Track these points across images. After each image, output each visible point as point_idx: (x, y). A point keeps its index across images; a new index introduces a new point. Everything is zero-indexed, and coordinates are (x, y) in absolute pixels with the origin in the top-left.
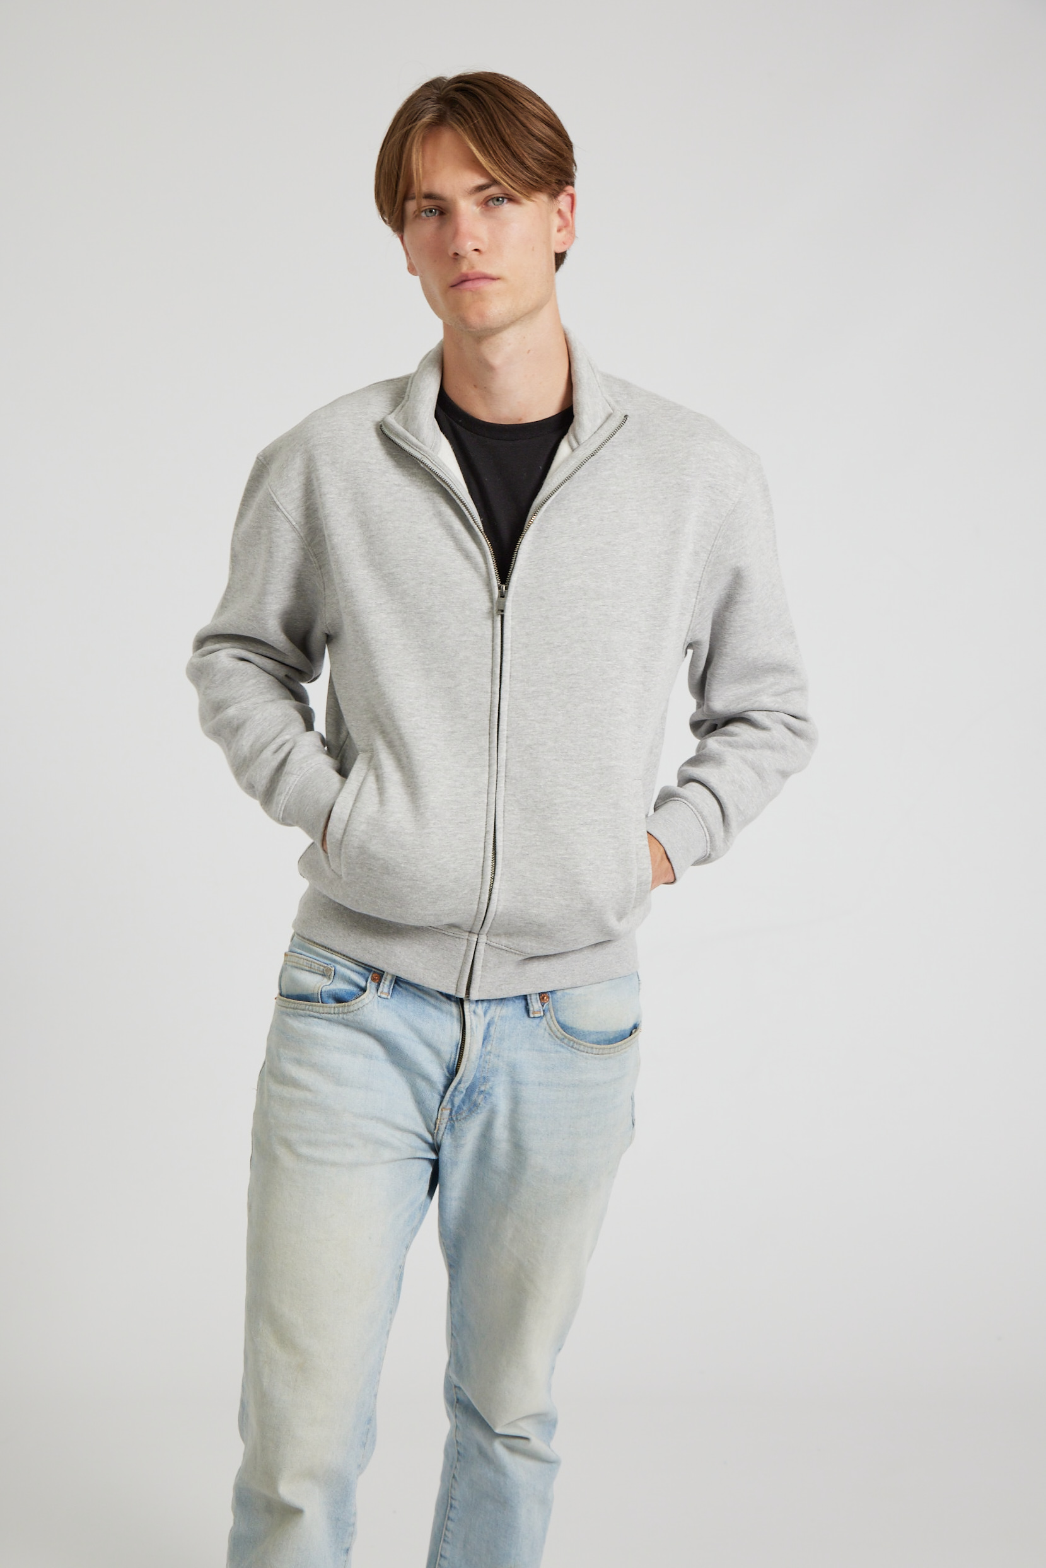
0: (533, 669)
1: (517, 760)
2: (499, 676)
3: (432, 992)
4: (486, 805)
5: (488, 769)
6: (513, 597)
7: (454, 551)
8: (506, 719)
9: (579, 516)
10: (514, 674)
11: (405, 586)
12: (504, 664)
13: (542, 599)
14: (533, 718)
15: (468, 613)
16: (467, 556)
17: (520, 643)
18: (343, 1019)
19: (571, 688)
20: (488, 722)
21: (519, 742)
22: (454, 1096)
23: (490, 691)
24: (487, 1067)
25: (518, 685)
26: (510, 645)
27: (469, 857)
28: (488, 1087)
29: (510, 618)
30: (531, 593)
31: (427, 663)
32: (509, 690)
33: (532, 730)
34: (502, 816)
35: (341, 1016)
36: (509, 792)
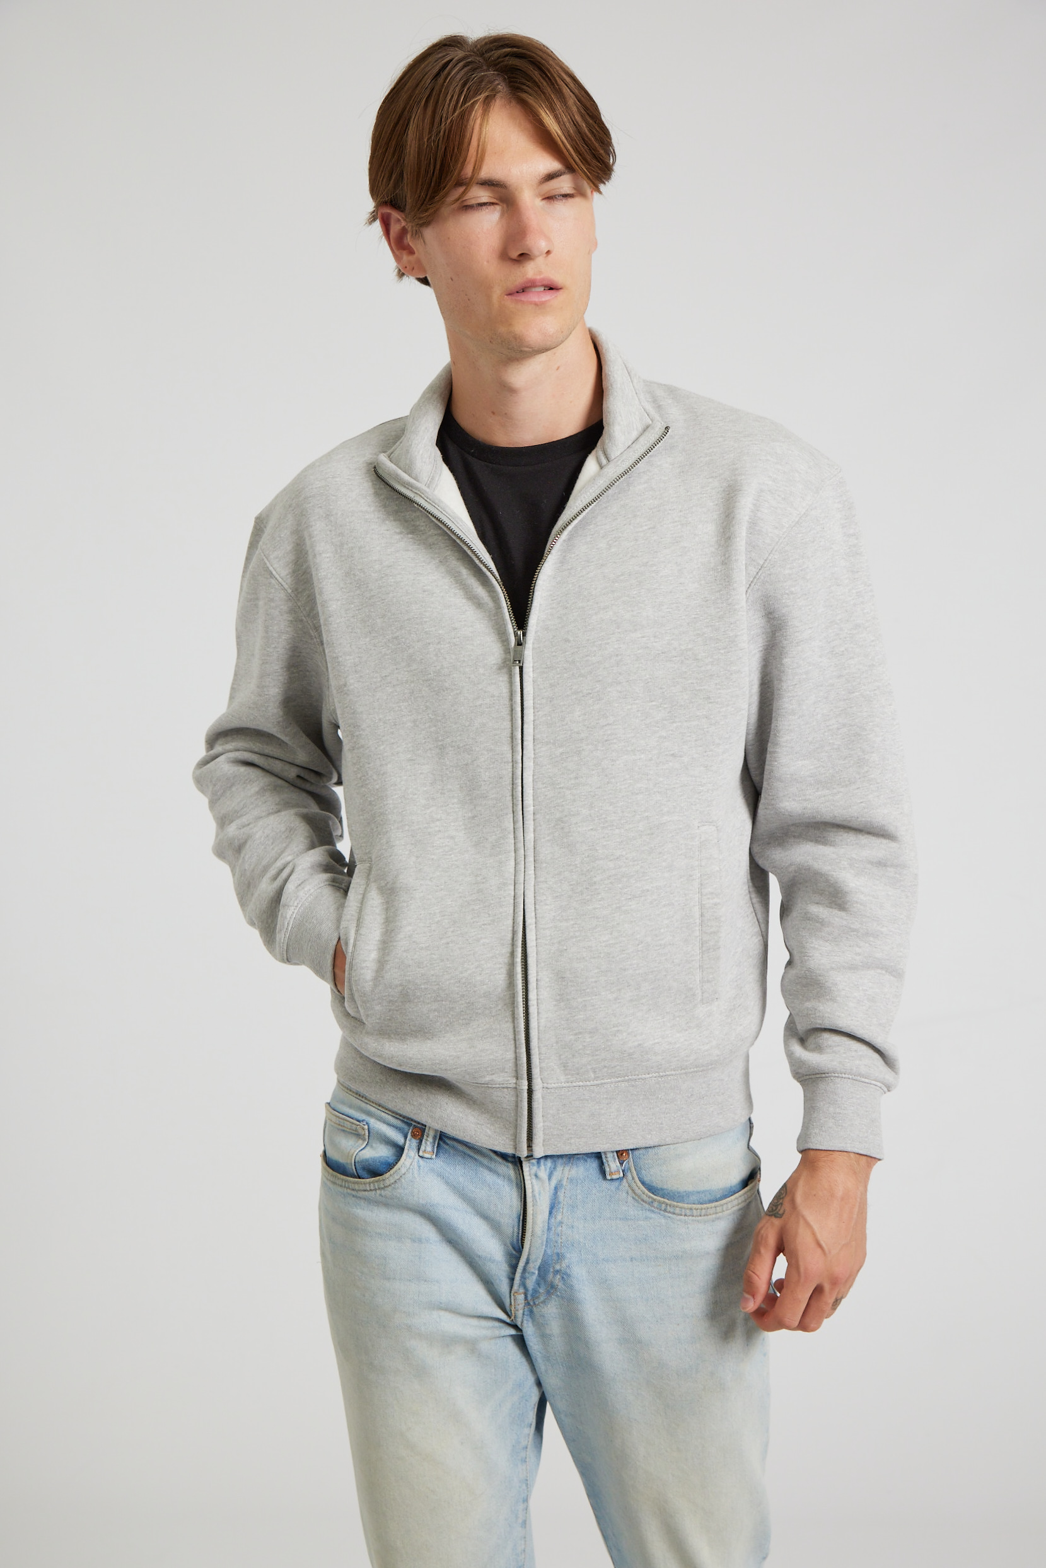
0: (560, 727)
1: (548, 838)
2: (520, 741)
3: (485, 1151)
4: (513, 898)
5: (513, 854)
6: (533, 643)
7: (464, 601)
8: (532, 791)
9: (608, 540)
10: (538, 736)
11: (411, 651)
12: (525, 726)
13: (567, 641)
14: (562, 786)
15: (481, 671)
16: (479, 604)
17: (543, 698)
18: (380, 1195)
19: (606, 741)
20: (511, 797)
21: (548, 817)
22: (525, 1279)
23: (511, 760)
24: (560, 1241)
25: (544, 749)
26: (532, 702)
27: (498, 966)
28: (564, 1265)
29: (531, 669)
30: (554, 636)
31: (440, 738)
32: (533, 756)
33: (561, 800)
34: (534, 909)
35: (378, 1192)
36: (539, 880)
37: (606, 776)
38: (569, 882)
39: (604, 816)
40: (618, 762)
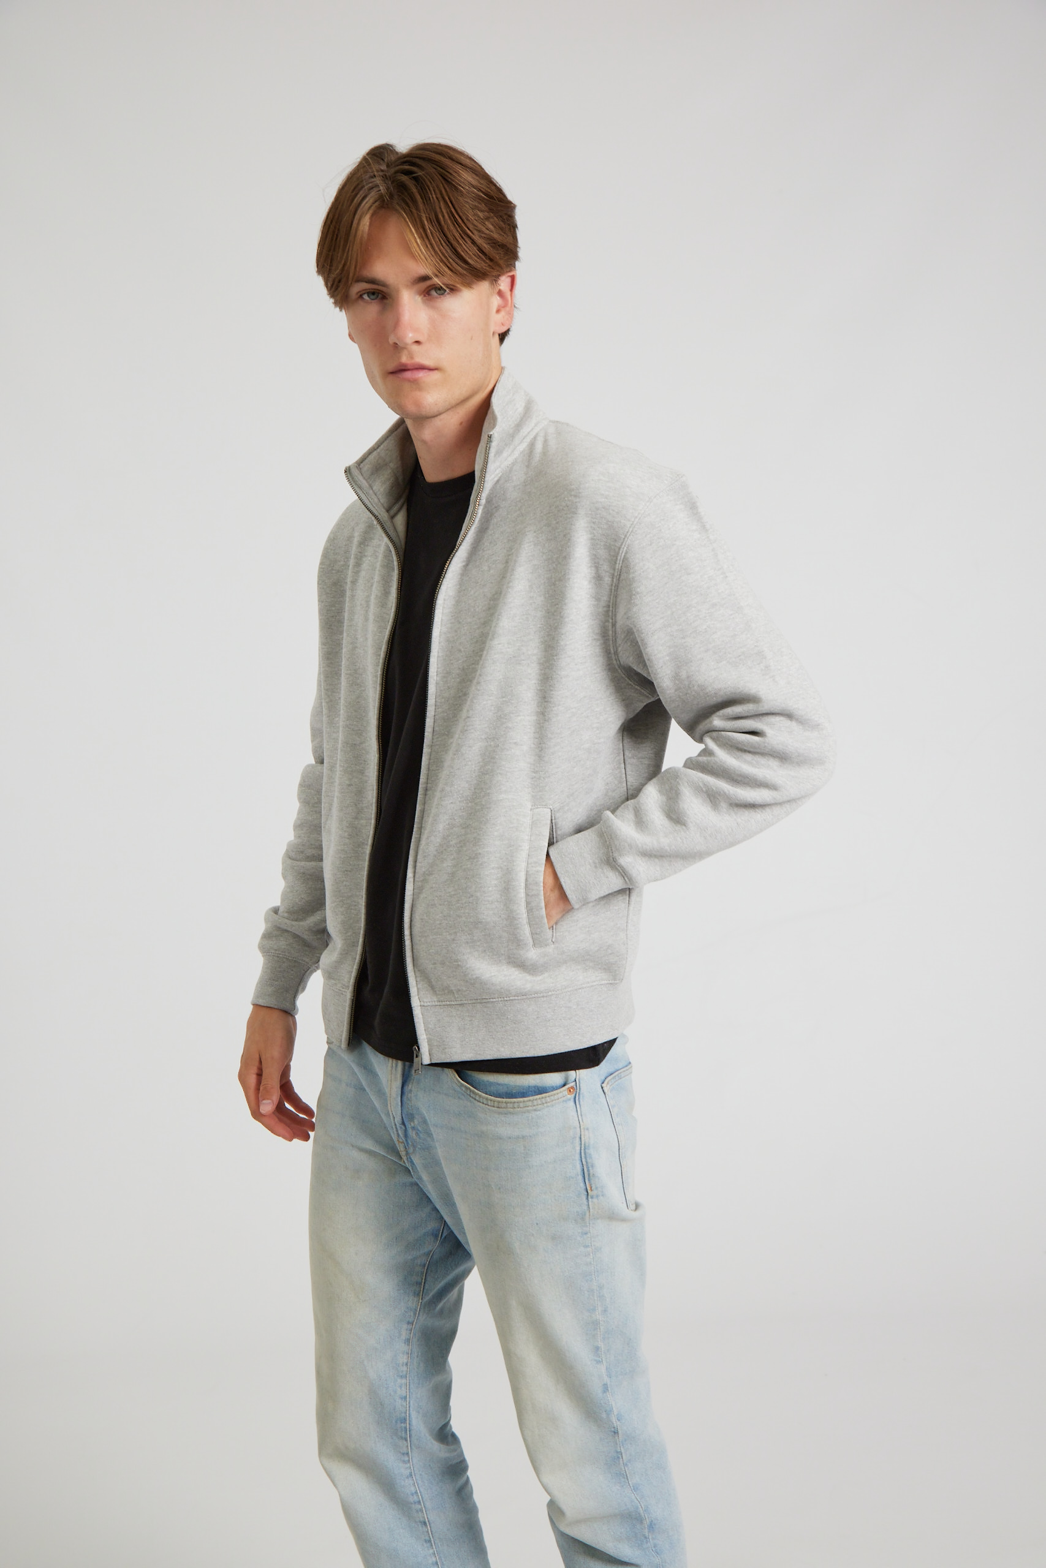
37: (464, 759)
38: (434, 845)
39: (461, 792)
40: (474, 748)
